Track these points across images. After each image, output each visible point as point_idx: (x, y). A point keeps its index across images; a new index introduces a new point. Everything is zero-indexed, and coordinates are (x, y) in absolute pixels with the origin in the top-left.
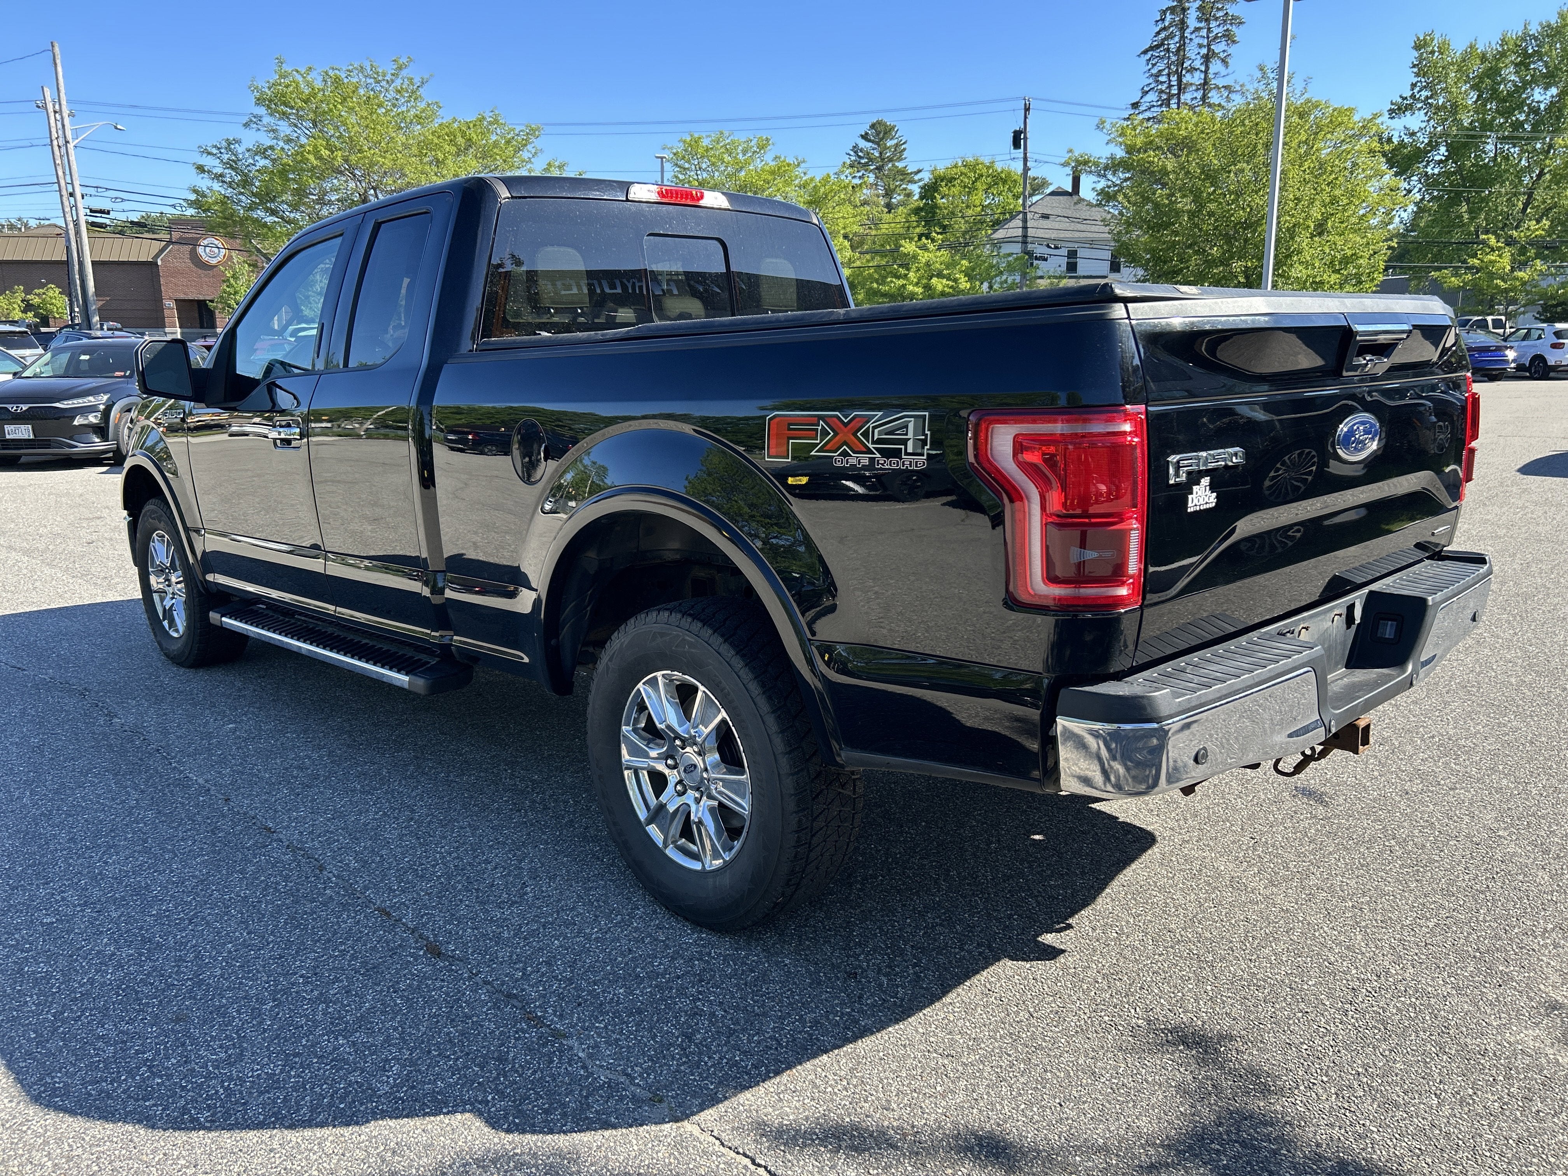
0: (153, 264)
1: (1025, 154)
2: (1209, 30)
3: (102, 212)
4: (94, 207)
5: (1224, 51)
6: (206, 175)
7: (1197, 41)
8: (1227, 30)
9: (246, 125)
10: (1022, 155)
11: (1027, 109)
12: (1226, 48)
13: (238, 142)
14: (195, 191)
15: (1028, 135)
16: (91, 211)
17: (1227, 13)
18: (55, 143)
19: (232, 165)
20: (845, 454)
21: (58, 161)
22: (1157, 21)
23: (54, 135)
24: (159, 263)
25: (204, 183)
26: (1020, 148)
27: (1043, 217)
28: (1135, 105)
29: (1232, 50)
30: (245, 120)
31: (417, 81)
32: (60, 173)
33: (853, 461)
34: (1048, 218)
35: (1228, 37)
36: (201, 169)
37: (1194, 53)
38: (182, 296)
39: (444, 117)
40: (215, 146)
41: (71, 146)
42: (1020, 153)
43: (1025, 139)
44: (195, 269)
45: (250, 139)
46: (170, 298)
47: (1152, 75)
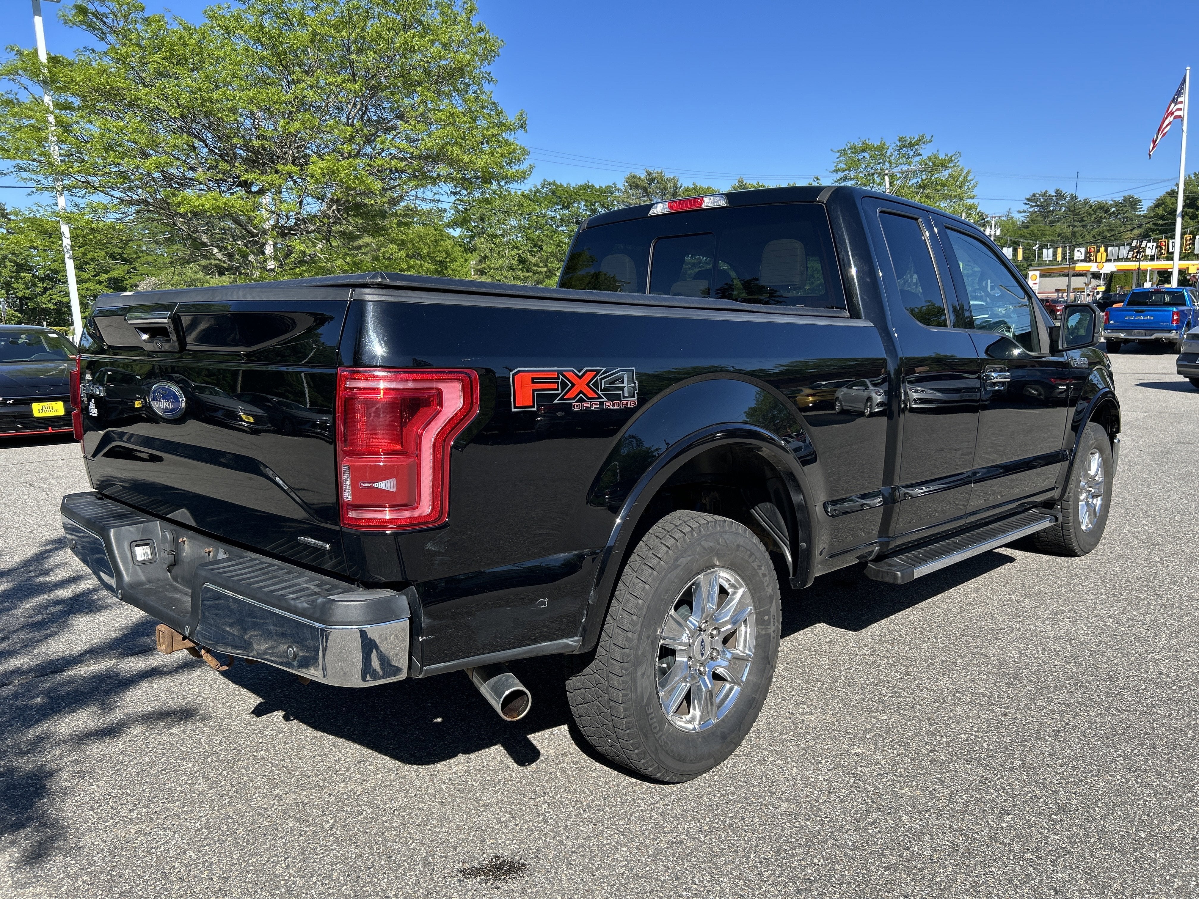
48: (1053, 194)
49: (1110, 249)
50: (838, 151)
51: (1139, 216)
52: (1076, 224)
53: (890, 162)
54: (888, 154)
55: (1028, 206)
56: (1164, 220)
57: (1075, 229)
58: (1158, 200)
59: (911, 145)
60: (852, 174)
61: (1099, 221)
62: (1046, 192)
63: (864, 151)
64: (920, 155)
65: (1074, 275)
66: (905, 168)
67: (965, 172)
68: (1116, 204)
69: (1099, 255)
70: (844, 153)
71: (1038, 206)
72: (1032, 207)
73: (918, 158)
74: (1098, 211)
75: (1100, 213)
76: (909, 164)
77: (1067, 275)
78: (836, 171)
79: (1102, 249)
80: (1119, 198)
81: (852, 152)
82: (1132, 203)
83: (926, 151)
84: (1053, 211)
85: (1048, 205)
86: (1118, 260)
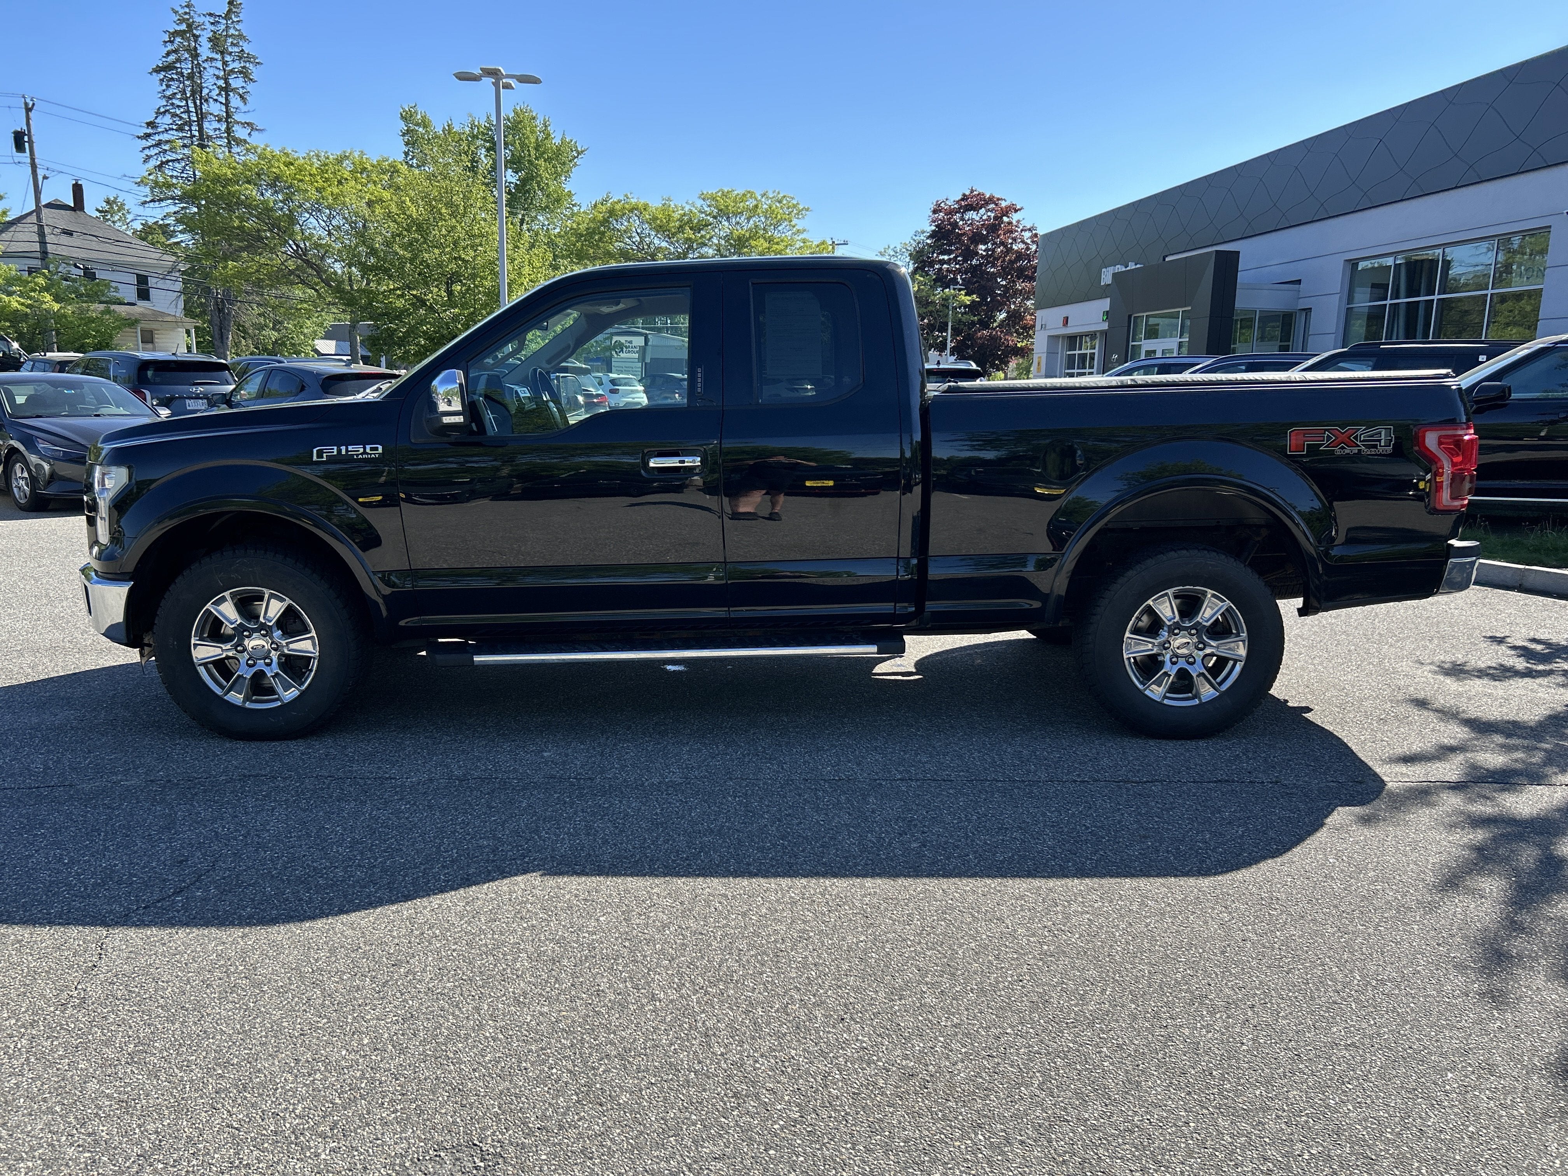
1: (33, 159)
2: (225, 63)
5: (243, 87)
7: (212, 71)
8: (244, 67)
10: (29, 160)
11: (28, 110)
12: (244, 84)
15: (34, 139)
17: (242, 50)
20: (1343, 448)
22: (165, 42)
26: (24, 151)
27: (64, 233)
28: (150, 124)
29: (250, 87)
33: (1347, 451)
34: (72, 235)
35: (245, 73)
37: (210, 82)
42: (25, 157)
43: (31, 142)
47: (164, 97)
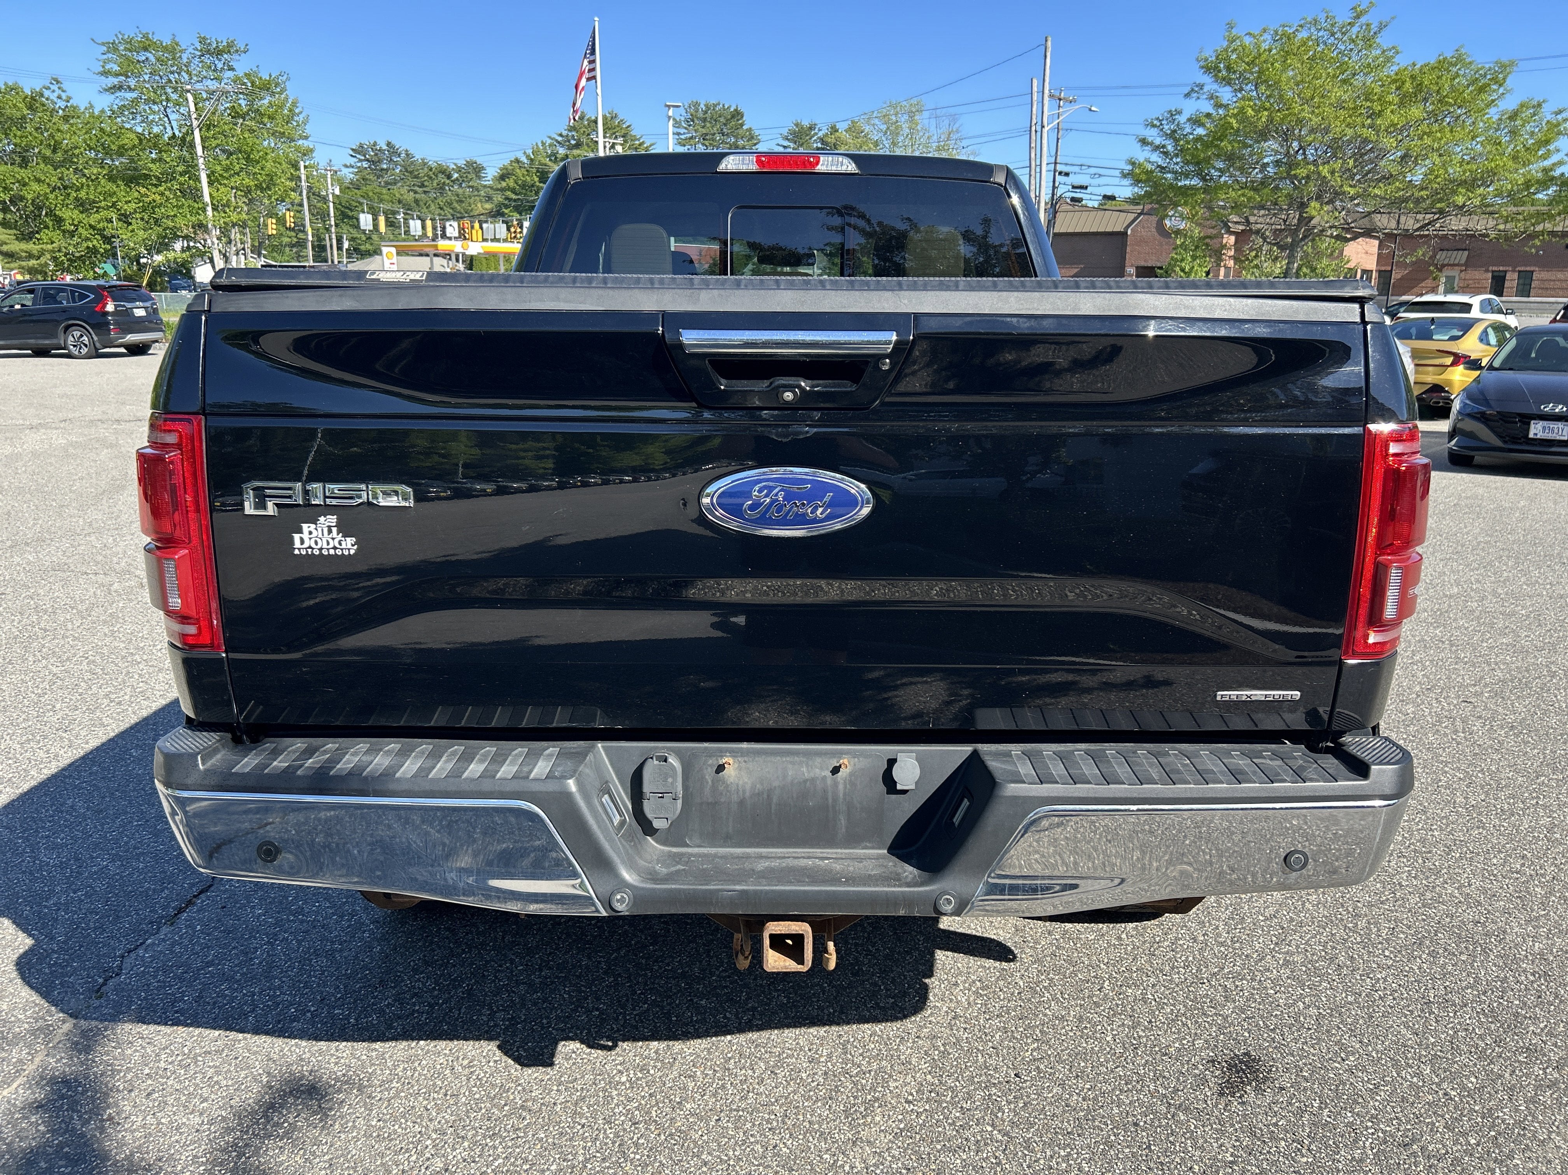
0: (1124, 234)
3: (1081, 187)
4: (1076, 184)
6: (1148, 148)
9: (1187, 95)
13: (1179, 113)
14: (1133, 164)
16: (1074, 187)
18: (1033, 128)
19: (1172, 135)
21: (1033, 145)
23: (1034, 121)
24: (1129, 232)
25: (1143, 155)
30: (1187, 90)
31: (1374, 28)
32: (1033, 155)
36: (1144, 142)
38: (1143, 264)
39: (1402, 61)
40: (1158, 119)
41: (1045, 130)
44: (1158, 237)
45: (1191, 107)
46: (1132, 266)
48: (385, 147)
49: (485, 226)
50: (103, 44)
51: (485, 186)
52: (417, 188)
53: (188, 72)
54: (185, 60)
55: (355, 160)
56: (516, 194)
57: (417, 196)
58: (501, 169)
59: (219, 53)
60: (132, 83)
61: (441, 188)
62: (375, 144)
63: (146, 49)
64: (231, 69)
65: (435, 255)
66: (213, 85)
67: (290, 101)
68: (459, 170)
69: (474, 232)
70: (112, 47)
71: (368, 160)
72: (360, 161)
73: (230, 74)
74: (440, 175)
75: (442, 178)
76: (218, 79)
77: (427, 255)
78: (106, 73)
79: (477, 225)
80: (461, 163)
81: (126, 49)
82: (476, 169)
83: (242, 65)
84: (387, 170)
85: (380, 161)
86: (495, 240)
